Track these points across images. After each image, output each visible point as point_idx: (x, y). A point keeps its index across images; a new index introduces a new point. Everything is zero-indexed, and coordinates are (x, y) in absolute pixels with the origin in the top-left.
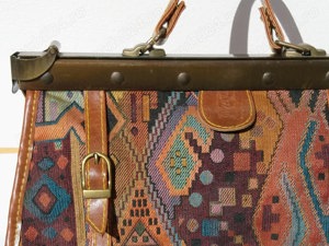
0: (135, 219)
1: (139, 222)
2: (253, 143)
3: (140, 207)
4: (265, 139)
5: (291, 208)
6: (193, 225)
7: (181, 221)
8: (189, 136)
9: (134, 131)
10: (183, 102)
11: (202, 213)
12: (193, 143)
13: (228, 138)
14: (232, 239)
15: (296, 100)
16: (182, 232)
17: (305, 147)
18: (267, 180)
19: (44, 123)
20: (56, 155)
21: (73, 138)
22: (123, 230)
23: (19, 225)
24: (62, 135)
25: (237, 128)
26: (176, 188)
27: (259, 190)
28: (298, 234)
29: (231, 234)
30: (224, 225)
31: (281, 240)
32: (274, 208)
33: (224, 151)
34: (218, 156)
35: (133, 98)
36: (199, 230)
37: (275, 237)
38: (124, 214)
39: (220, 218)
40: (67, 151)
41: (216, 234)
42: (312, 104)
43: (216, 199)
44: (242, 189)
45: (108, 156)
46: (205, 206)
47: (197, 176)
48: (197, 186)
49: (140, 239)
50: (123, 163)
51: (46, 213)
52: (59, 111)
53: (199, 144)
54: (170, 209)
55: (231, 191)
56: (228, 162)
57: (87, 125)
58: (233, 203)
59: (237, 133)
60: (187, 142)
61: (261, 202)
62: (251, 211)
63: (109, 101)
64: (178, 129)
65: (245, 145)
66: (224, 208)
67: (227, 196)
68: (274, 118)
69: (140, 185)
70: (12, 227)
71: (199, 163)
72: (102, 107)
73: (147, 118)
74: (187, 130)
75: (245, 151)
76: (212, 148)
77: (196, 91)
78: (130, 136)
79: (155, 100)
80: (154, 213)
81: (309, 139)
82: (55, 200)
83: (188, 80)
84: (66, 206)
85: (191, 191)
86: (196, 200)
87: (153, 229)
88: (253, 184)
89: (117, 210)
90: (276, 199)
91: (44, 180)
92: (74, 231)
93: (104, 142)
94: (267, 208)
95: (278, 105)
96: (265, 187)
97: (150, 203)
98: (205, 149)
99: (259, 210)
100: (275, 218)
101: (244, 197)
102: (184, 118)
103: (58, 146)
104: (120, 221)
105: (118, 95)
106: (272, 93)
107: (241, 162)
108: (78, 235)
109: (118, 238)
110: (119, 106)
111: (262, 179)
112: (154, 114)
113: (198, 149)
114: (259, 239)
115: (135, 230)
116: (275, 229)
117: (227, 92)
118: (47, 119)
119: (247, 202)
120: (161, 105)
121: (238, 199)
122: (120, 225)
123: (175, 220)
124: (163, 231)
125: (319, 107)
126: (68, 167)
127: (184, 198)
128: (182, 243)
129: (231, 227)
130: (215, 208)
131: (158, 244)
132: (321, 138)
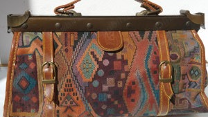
0: (66, 93)
1: (68, 94)
2: (123, 56)
4: (128, 54)
5: (140, 87)
6: (94, 96)
7: (88, 94)
8: (92, 53)
9: (66, 50)
10: (89, 37)
11: (99, 90)
12: (94, 56)
13: (111, 54)
14: (113, 102)
15: (142, 36)
16: (89, 99)
17: (148, 57)
18: (130, 74)
19: (23, 46)
20: (29, 62)
21: (37, 54)
22: (61, 98)
23: (11, 95)
25: (115, 49)
26: (87, 78)
27: (126, 79)
28: (144, 99)
29: (112, 100)
30: (109, 96)
31: (136, 102)
32: (133, 87)
33: (109, 60)
34: (106, 63)
35: (66, 35)
36: (97, 98)
37: (133, 100)
38: (61, 90)
39: (107, 93)
40: (34, 60)
41: (105, 100)
42: (150, 38)
43: (105, 83)
44: (118, 79)
46: (100, 86)
47: (96, 72)
48: (96, 77)
49: (69, 103)
51: (24, 89)
52: (30, 40)
53: (97, 57)
54: (83, 88)
55: (112, 80)
56: (111, 65)
57: (44, 48)
58: (113, 85)
59: (115, 52)
60: (92, 56)
61: (126, 84)
62: (123, 88)
63: (55, 36)
64: (87, 49)
65: (119, 57)
66: (109, 88)
68: (132, 44)
69: (69, 76)
70: (8, 96)
71: (97, 66)
72: (51, 39)
73: (72, 44)
74: (91, 50)
75: (119, 60)
76: (103, 59)
77: (96, 32)
78: (64, 53)
79: (76, 36)
80: (75, 90)
81: (149, 54)
82: (29, 83)
83: (92, 27)
84: (34, 86)
85: (93, 79)
86: (96, 84)
87: (75, 98)
88: (123, 76)
89: (58, 88)
90: (134, 83)
91: (23, 74)
92: (38, 98)
93: (52, 56)
94: (129, 88)
95: (134, 38)
96: (129, 77)
97: (74, 86)
98: (100, 59)
99: (126, 88)
100: (133, 92)
101: (119, 82)
102: (90, 44)
103: (30, 58)
104: (60, 93)
105: (59, 34)
107: (117, 65)
108: (40, 100)
110: (59, 39)
111: (127, 73)
112: (76, 42)
113: (97, 59)
114: (126, 102)
115: (66, 98)
116: (133, 96)
117: (110, 32)
118: (25, 44)
119: (120, 85)
120: (79, 38)
121: (116, 83)
122: (59, 96)
123: (85, 94)
124: (80, 99)
125: (153, 39)
126: (36, 68)
127: (90, 83)
128: (89, 105)
129: (112, 97)
130: (105, 88)
131: (77, 105)
132: (155, 53)
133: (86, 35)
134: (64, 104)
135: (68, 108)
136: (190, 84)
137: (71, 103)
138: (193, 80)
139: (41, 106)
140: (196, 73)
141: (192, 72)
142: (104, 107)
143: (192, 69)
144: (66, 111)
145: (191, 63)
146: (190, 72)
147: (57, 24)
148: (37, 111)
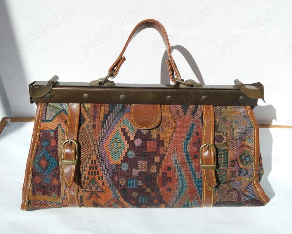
0: (90, 177)
1: (93, 178)
2: (158, 136)
3: (94, 170)
4: (166, 134)
5: (178, 174)
6: (123, 181)
7: (116, 179)
8: (123, 130)
9: (94, 126)
10: (122, 110)
11: (128, 175)
12: (125, 134)
13: (145, 132)
14: (145, 190)
15: (185, 112)
16: (117, 185)
17: (188, 139)
18: (165, 157)
19: (45, 121)
20: (51, 139)
21: (60, 130)
22: (84, 182)
23: (31, 175)
24: (54, 128)
27: (160, 162)
28: (183, 188)
29: (144, 187)
30: (140, 182)
32: (169, 174)
33: (142, 140)
34: (138, 143)
35: (96, 107)
36: (126, 184)
37: (169, 190)
38: (85, 173)
39: (138, 178)
40: (56, 137)
41: (135, 186)
42: (194, 113)
43: (136, 167)
44: (150, 162)
45: (77, 141)
46: (130, 171)
47: (126, 153)
48: (126, 159)
49: (93, 188)
50: (86, 145)
51: (44, 170)
52: (54, 115)
53: (128, 135)
54: (111, 172)
55: (145, 163)
56: (143, 146)
57: (68, 123)
58: (145, 170)
59: (150, 130)
60: (122, 134)
61: (161, 170)
62: (156, 175)
63: (82, 109)
64: (118, 126)
65: (154, 137)
66: (140, 172)
68: (172, 121)
69: (94, 157)
70: (27, 176)
71: (128, 146)
72: (78, 112)
73: (102, 119)
74: (122, 127)
75: (154, 140)
76: (135, 138)
77: (130, 104)
78: (92, 129)
79: (108, 109)
80: (101, 173)
81: (190, 134)
82: (49, 163)
84: (54, 167)
85: (122, 162)
86: (125, 167)
88: (157, 159)
89: (81, 171)
90: (170, 169)
91: (44, 152)
92: (59, 180)
93: (76, 133)
94: (164, 174)
95: (175, 113)
96: (164, 161)
97: (99, 168)
98: (132, 138)
99: (160, 174)
100: (169, 179)
101: (152, 166)
102: (122, 120)
103: (52, 134)
104: (83, 177)
105: (87, 105)
106: (172, 107)
107: (151, 146)
108: (61, 182)
109: (82, 187)
110: (87, 112)
111: (162, 157)
112: (106, 117)
113: (127, 138)
114: (160, 190)
115: (90, 182)
116: (169, 185)
117: (147, 105)
118: (47, 119)
119: (153, 170)
120: (110, 111)
121: (149, 168)
122: (83, 179)
123: (113, 178)
124: (106, 184)
125: (198, 114)
126: (56, 146)
127: (118, 166)
128: (117, 191)
129: (144, 183)
130: (136, 172)
131: (103, 191)
132: (197, 134)
133: (118, 107)
134: (88, 189)
135: (92, 193)
137: (96, 188)
138: (244, 167)
139: (62, 190)
140: (248, 159)
141: (243, 157)
142: (135, 195)
143: (243, 154)
144: (91, 196)
145: (243, 146)
146: (241, 157)
147: (85, 95)
148: (59, 195)
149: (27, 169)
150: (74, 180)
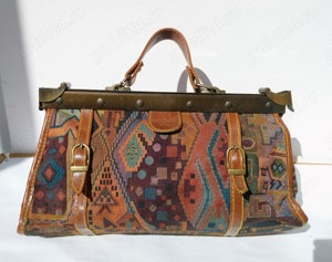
0: (102, 186)
1: (105, 188)
2: (179, 141)
3: (107, 180)
4: (187, 138)
5: (203, 182)
6: (139, 192)
7: (132, 188)
8: (140, 136)
9: (108, 132)
10: (139, 118)
11: (145, 184)
12: (143, 140)
13: (164, 137)
14: (164, 202)
15: (207, 119)
16: (132, 195)
17: (212, 145)
18: (188, 164)
19: (55, 126)
20: (59, 145)
21: (70, 136)
22: (95, 194)
23: (33, 189)
24: (63, 134)
25: (169, 131)
26: (130, 167)
27: (182, 169)
28: (208, 200)
29: (164, 198)
31: (197, 203)
32: (192, 182)
33: (161, 145)
34: (157, 148)
35: (110, 114)
36: (144, 194)
37: (193, 202)
38: (96, 183)
39: (157, 187)
40: (66, 144)
41: (154, 198)
42: (217, 120)
43: (154, 174)
44: (171, 169)
45: (90, 146)
46: (148, 179)
47: (144, 159)
48: (143, 166)
49: (105, 200)
50: (98, 151)
51: (49, 181)
52: (64, 120)
53: (146, 140)
54: (125, 180)
55: (164, 170)
56: (163, 151)
57: (80, 128)
58: (165, 178)
59: (170, 134)
60: (139, 139)
61: (183, 177)
62: (177, 182)
63: (96, 115)
64: (134, 131)
65: (175, 142)
66: (159, 180)
67: (162, 173)
68: (194, 127)
69: (107, 164)
70: (29, 190)
71: (146, 152)
72: (90, 119)
73: (117, 125)
74: (140, 132)
75: (174, 145)
76: (154, 143)
77: (148, 111)
78: (105, 135)
79: (123, 116)
80: (115, 183)
81: (214, 140)
82: (55, 172)
83: (143, 104)
84: (61, 177)
85: (139, 169)
86: (142, 175)
87: (114, 193)
88: (179, 165)
89: (92, 180)
90: (193, 176)
91: (52, 161)
92: (65, 193)
93: (88, 138)
94: (187, 182)
95: (197, 120)
96: (186, 168)
97: (113, 177)
98: (150, 144)
99: (182, 183)
100: (193, 189)
101: (172, 174)
102: (139, 125)
103: (61, 140)
104: (94, 187)
105: (101, 112)
106: (194, 114)
107: (171, 152)
108: (68, 196)
109: (92, 199)
110: (101, 119)
111: (184, 163)
112: (121, 123)
113: (145, 144)
114: (182, 203)
115: (102, 193)
116: (193, 196)
118: (57, 124)
119: (174, 177)
120: (126, 118)
121: (169, 175)
122: (93, 190)
123: (128, 188)
124: (120, 195)
125: (222, 122)
126: (65, 153)
127: (134, 173)
128: (132, 204)
129: (164, 193)
130: (154, 181)
131: (116, 204)
132: (222, 140)
133: (134, 115)
134: (99, 202)
135: (104, 207)
136: (272, 184)
137: (109, 200)
138: (277, 179)
139: (68, 206)
140: (280, 169)
141: (275, 167)
142: (153, 208)
143: (274, 163)
144: (101, 212)
145: (273, 154)
146: (272, 167)
147: (100, 100)
148: (64, 212)
149: (29, 183)
150: (83, 192)
